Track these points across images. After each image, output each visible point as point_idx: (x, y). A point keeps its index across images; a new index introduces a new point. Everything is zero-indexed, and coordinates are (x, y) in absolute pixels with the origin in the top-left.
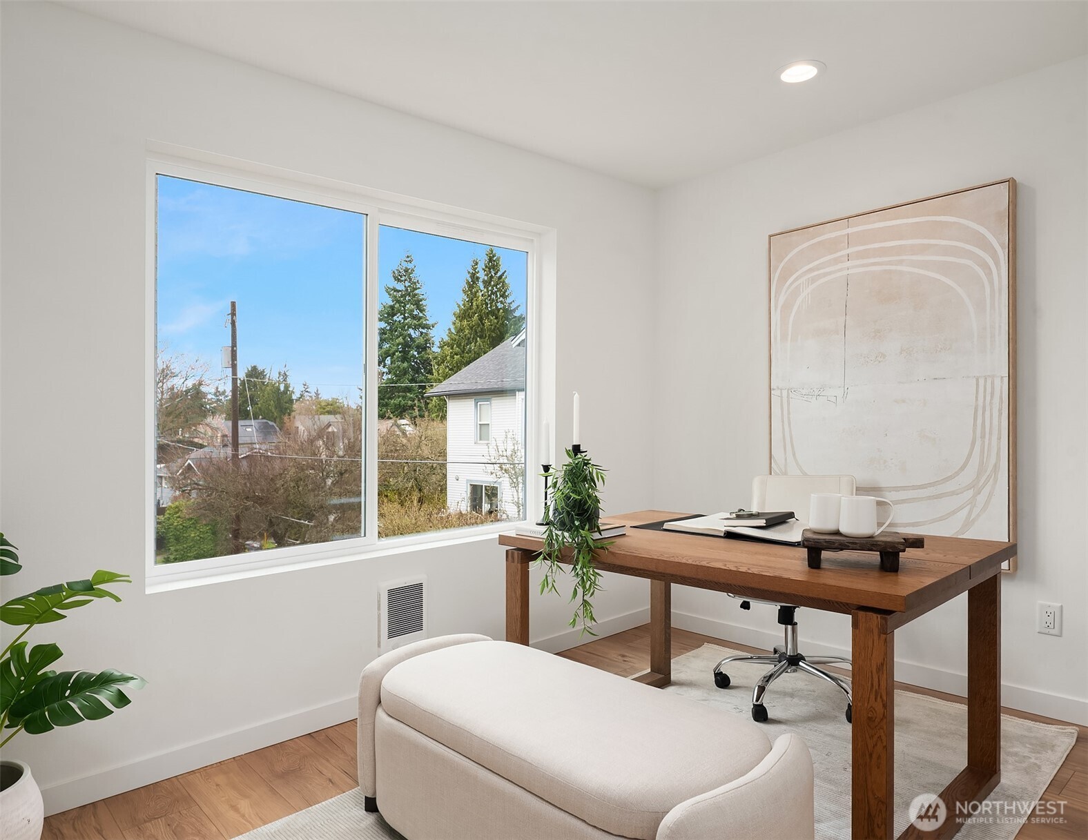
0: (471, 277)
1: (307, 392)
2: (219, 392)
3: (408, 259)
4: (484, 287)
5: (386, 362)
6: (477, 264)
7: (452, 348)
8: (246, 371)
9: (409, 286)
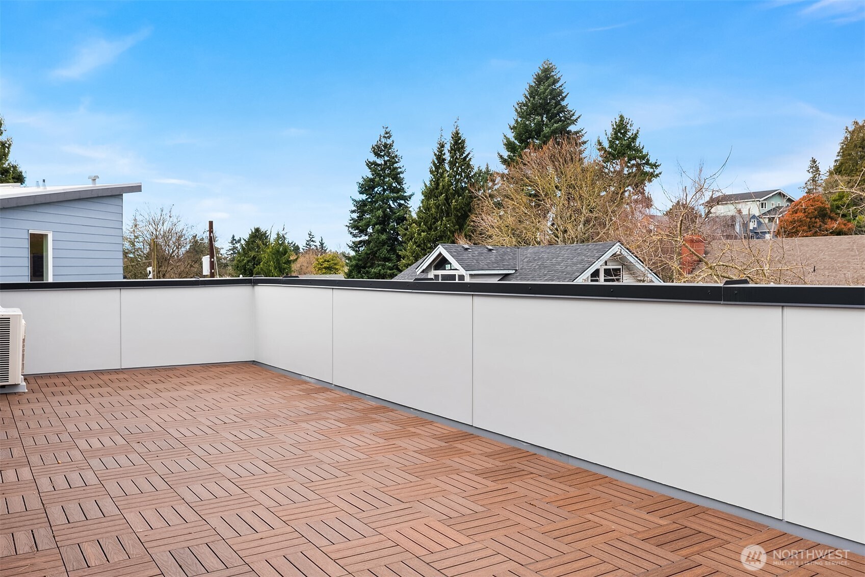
0: (437, 159)
1: (313, 241)
2: (235, 240)
3: (386, 135)
4: (450, 169)
5: (368, 230)
6: (443, 146)
7: (420, 226)
8: (250, 233)
9: (388, 161)
